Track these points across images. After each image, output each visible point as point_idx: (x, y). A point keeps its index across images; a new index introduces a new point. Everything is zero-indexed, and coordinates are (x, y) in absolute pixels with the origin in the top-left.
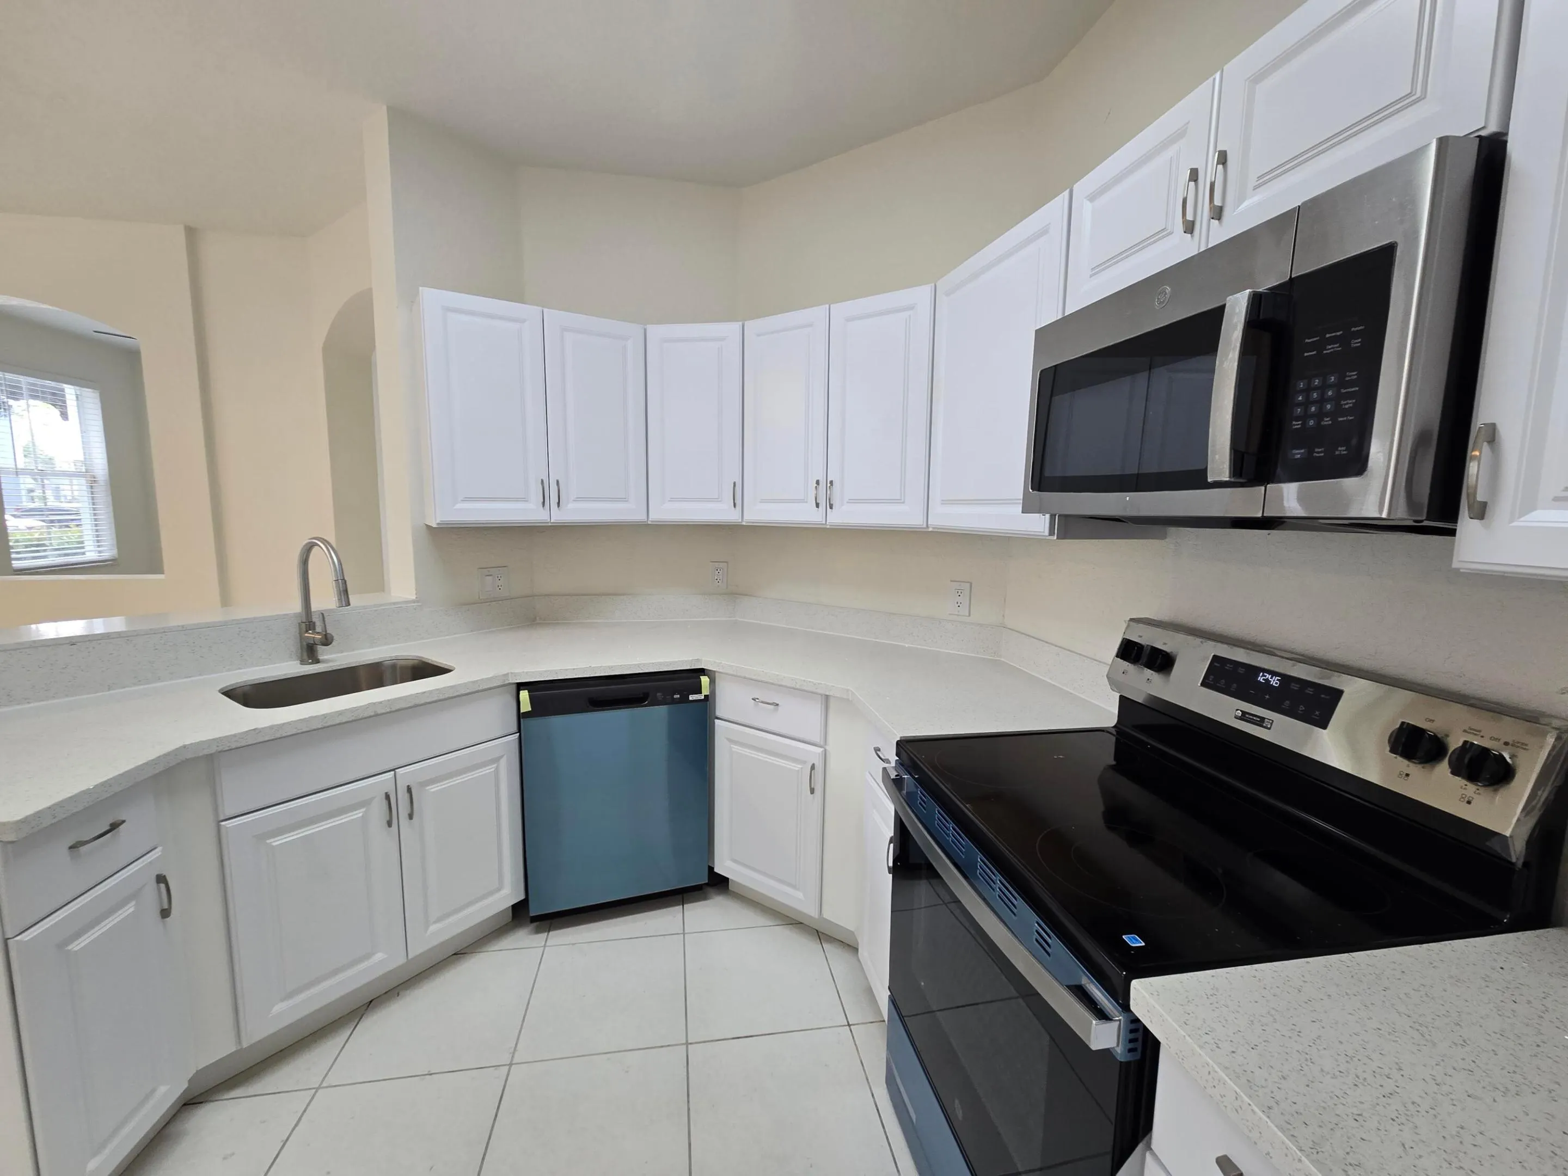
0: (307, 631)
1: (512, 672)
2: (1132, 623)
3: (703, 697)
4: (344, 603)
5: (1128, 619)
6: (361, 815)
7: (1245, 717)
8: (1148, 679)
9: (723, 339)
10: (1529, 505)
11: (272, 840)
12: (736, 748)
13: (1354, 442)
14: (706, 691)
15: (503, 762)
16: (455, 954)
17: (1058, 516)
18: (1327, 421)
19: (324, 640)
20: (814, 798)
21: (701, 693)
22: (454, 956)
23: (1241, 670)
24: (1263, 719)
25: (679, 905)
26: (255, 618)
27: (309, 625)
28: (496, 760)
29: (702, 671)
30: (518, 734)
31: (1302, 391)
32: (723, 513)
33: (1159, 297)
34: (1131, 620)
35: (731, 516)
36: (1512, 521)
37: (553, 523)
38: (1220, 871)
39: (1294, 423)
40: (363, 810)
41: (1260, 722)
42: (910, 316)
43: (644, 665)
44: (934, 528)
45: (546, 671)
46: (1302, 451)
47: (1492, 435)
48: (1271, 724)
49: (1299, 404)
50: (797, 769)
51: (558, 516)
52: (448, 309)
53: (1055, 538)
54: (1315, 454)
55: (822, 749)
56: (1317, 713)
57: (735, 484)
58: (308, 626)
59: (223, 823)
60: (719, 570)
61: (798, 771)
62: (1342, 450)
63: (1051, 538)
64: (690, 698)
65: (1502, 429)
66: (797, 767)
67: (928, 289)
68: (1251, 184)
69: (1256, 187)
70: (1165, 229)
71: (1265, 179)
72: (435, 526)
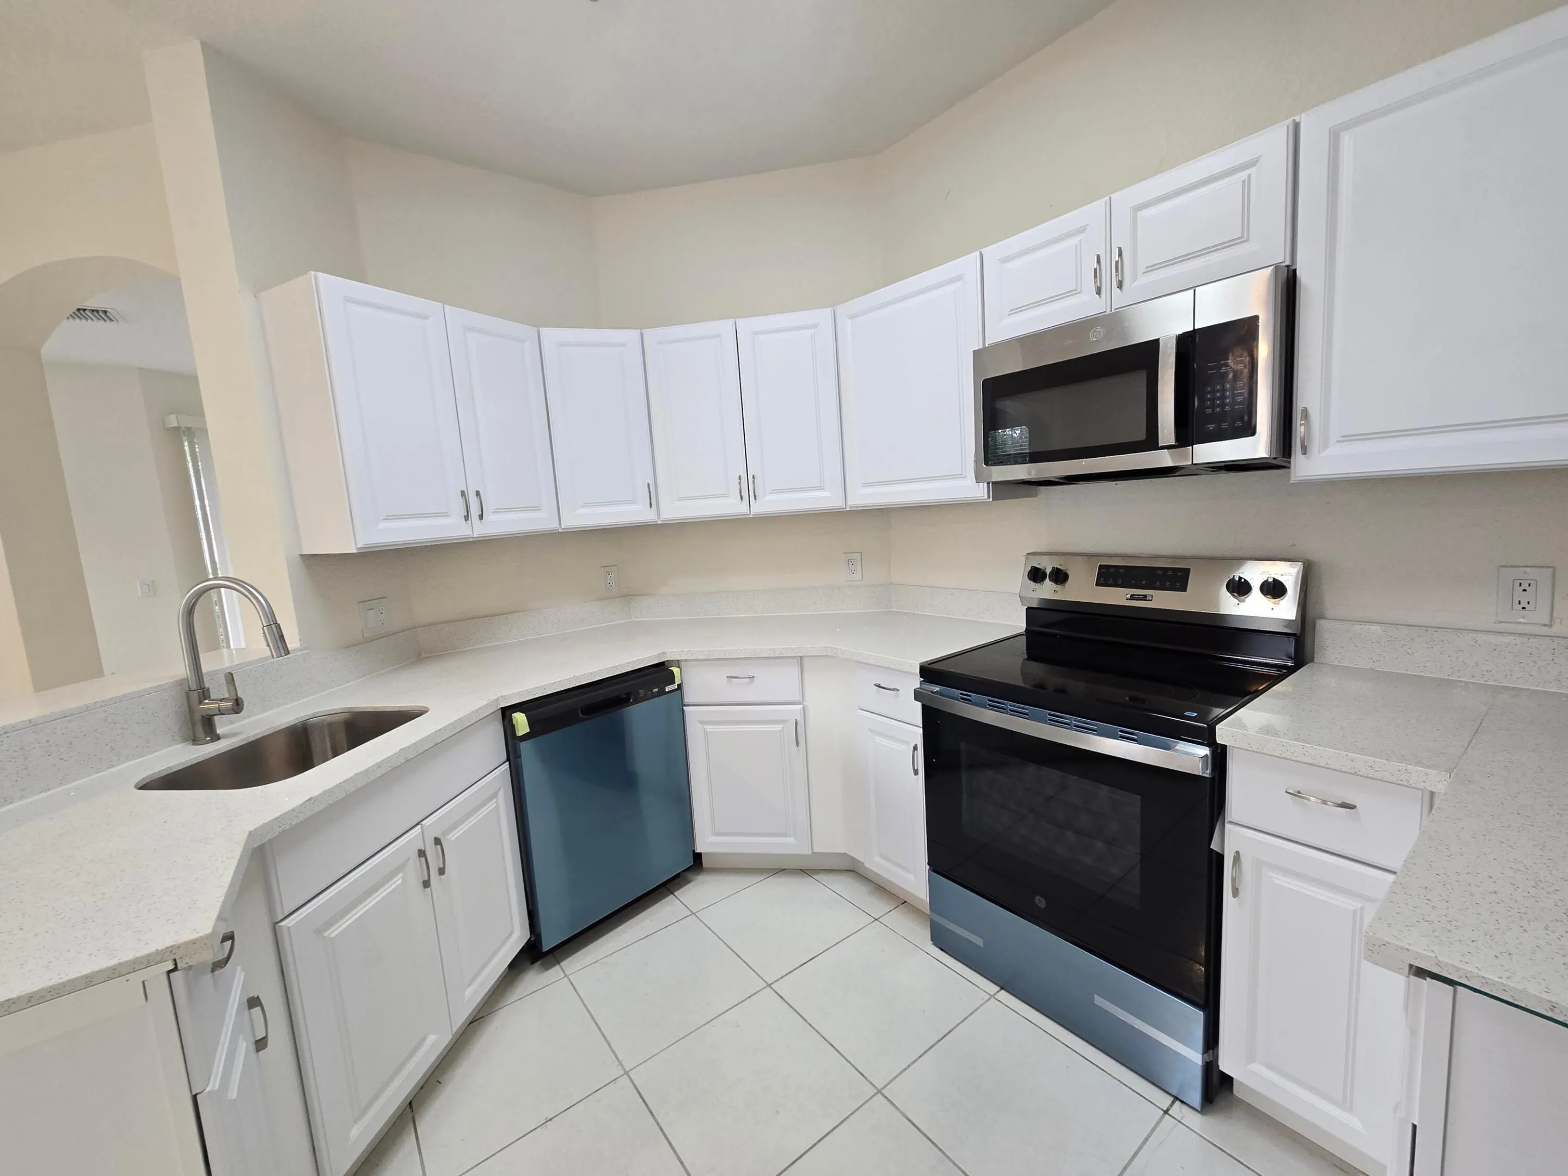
0: (200, 703)
1: (503, 695)
2: (1029, 556)
3: (676, 687)
4: (282, 651)
5: (1025, 554)
6: (400, 881)
7: (1133, 597)
8: (1055, 591)
9: (623, 345)
10: (1325, 445)
11: (329, 932)
12: (709, 728)
13: (1246, 418)
14: (678, 681)
15: (501, 795)
16: (470, 1024)
17: (992, 483)
18: (1228, 408)
19: (235, 706)
20: (798, 749)
21: (675, 683)
22: (471, 1025)
23: (1122, 571)
24: (1145, 596)
25: (669, 895)
26: (124, 696)
27: (203, 692)
28: (495, 796)
29: (671, 663)
30: (508, 763)
31: (1210, 393)
32: (638, 513)
33: (1095, 334)
34: (1028, 554)
35: (647, 516)
36: (1320, 454)
37: (475, 537)
38: (1127, 698)
39: (1207, 410)
40: (401, 875)
41: (1144, 598)
42: (814, 333)
43: (621, 666)
44: (851, 507)
45: (535, 689)
46: (1214, 425)
47: (1305, 414)
48: (1152, 597)
49: (1209, 400)
50: (779, 729)
51: (479, 530)
52: (348, 300)
53: (991, 500)
54: (1222, 427)
55: (802, 706)
56: (1178, 584)
57: (648, 485)
58: (201, 694)
59: (283, 924)
60: (610, 574)
61: (780, 731)
62: (1239, 423)
63: (988, 500)
64: (667, 690)
65: (1310, 410)
66: (778, 727)
67: (828, 312)
68: (1141, 271)
69: (1144, 273)
70: (1075, 290)
71: (1151, 269)
72: (355, 551)
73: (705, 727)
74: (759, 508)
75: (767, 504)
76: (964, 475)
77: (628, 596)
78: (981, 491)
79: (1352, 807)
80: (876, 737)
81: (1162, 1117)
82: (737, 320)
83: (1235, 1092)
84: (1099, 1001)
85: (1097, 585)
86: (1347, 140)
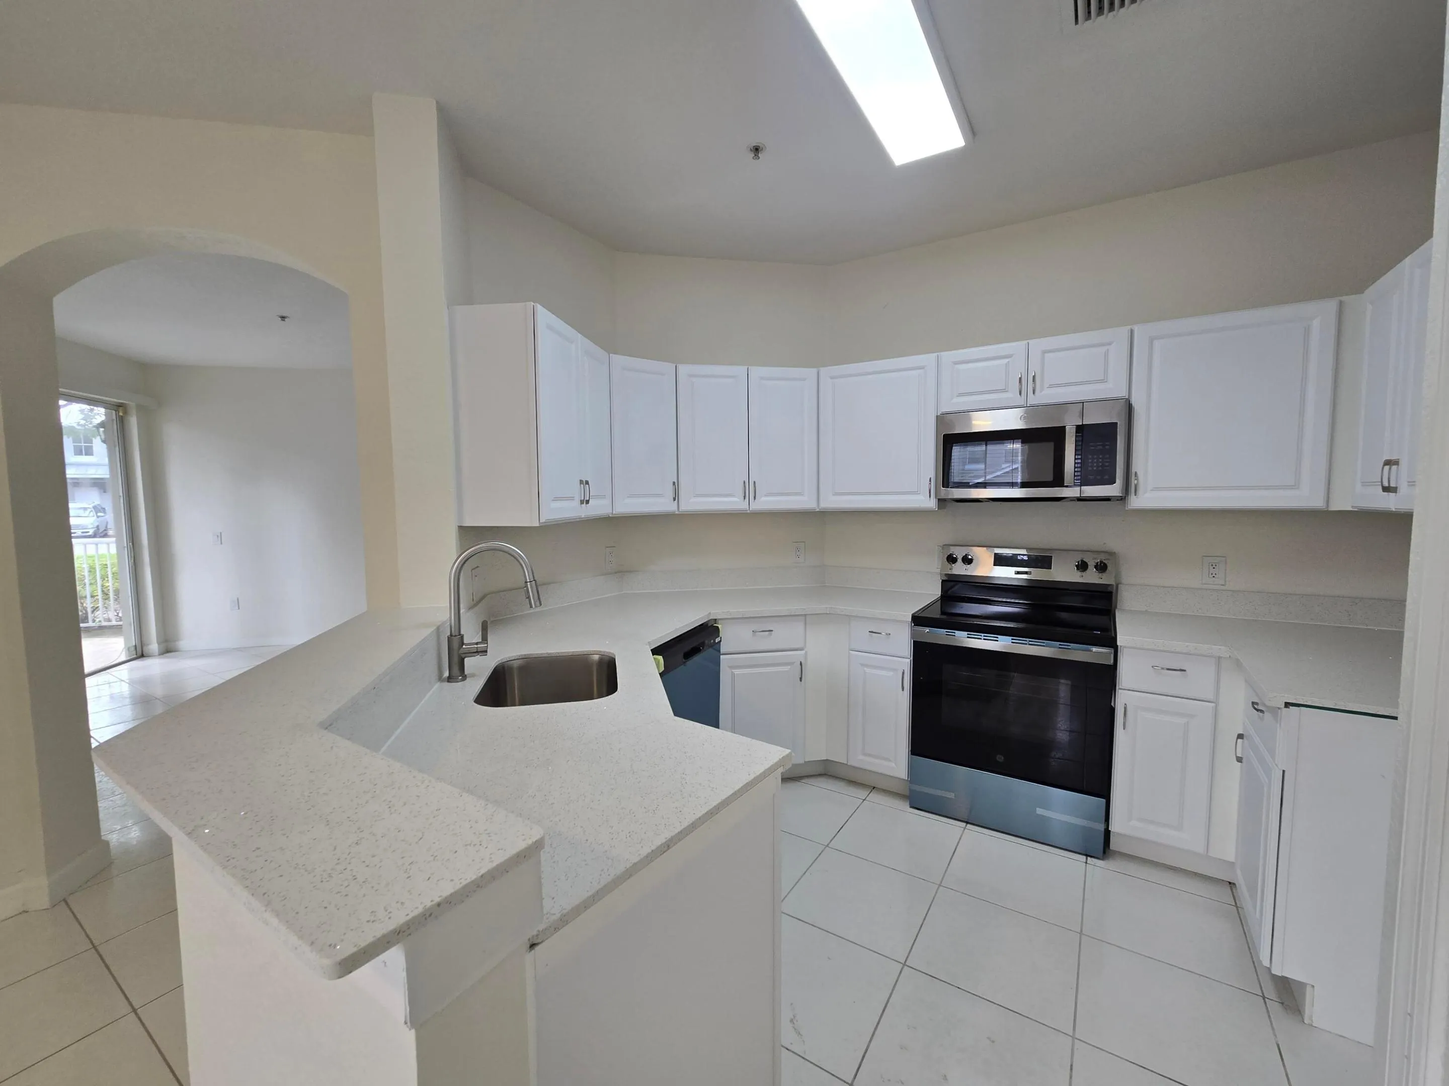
0: (461, 646)
2: (946, 547)
3: (720, 640)
7: (1018, 573)
8: (961, 569)
9: (663, 375)
10: (1144, 492)
12: (737, 671)
13: (1111, 476)
19: (486, 649)
20: (801, 683)
21: (719, 636)
27: (461, 637)
29: (712, 621)
31: (1091, 459)
35: (670, 508)
36: (1142, 496)
37: (585, 518)
41: (1026, 573)
42: (802, 385)
46: (1093, 476)
47: (1136, 474)
48: (1030, 572)
51: (583, 512)
53: (936, 509)
55: (804, 651)
56: (1046, 565)
57: (674, 483)
58: (460, 639)
60: (611, 553)
61: (789, 670)
62: (1107, 478)
63: (934, 509)
64: (716, 642)
65: (1138, 473)
66: (787, 668)
67: (814, 370)
68: (1046, 385)
69: (1047, 388)
70: (1005, 389)
71: (1051, 386)
72: (538, 525)
73: (733, 671)
74: (756, 506)
75: (764, 503)
76: (919, 493)
77: (621, 572)
78: (932, 504)
79: (1185, 671)
80: (865, 669)
81: (1086, 866)
82: (750, 367)
83: (1111, 848)
84: (1039, 811)
85: (994, 565)
86: (1157, 343)
